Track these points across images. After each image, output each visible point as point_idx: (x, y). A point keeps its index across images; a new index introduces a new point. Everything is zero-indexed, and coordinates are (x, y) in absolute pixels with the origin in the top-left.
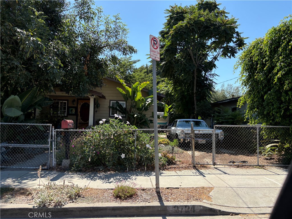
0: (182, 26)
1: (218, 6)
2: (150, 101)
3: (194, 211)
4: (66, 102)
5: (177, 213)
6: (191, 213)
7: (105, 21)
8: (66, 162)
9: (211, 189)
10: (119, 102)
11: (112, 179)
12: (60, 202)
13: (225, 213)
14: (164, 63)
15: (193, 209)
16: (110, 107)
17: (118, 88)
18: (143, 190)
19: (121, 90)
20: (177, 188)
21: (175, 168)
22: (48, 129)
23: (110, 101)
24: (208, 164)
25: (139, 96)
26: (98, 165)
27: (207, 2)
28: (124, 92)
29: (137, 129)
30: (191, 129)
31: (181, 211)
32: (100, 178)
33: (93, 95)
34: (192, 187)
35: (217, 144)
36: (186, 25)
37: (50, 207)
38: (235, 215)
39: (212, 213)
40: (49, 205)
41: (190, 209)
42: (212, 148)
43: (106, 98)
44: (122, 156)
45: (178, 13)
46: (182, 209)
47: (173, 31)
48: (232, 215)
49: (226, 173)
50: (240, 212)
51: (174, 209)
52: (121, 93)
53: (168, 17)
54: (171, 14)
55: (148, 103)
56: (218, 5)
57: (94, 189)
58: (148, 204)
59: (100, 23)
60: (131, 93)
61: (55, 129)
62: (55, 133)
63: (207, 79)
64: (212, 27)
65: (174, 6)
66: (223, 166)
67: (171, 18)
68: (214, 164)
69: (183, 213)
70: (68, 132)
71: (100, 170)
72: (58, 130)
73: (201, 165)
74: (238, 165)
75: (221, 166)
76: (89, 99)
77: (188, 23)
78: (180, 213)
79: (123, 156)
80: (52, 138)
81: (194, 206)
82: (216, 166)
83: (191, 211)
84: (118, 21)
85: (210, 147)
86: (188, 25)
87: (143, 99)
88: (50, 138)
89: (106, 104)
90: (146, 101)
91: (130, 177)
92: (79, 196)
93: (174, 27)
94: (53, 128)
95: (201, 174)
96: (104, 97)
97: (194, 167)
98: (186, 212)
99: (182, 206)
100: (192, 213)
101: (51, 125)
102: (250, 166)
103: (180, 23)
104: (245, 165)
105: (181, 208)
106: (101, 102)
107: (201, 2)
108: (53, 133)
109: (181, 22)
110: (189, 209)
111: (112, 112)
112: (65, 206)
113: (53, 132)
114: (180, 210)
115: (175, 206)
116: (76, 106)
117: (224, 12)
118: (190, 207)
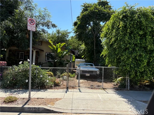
2: (65, 53)
4: (24, 53)
5: (29, 111)
6: (37, 112)
10: (51, 53)
13: (55, 112)
15: (38, 110)
16: (46, 56)
18: (24, 99)
19: (50, 47)
20: (43, 98)
21: (57, 88)
23: (46, 52)
24: (76, 87)
25: (59, 50)
28: (52, 48)
29: (39, 67)
33: (35, 49)
34: (51, 98)
35: (81, 76)
36: (88, 13)
38: (61, 113)
39: (48, 112)
41: (37, 110)
43: (44, 51)
44: (26, 81)
45: (86, 7)
46: (33, 109)
47: (81, 16)
48: (59, 113)
49: (80, 92)
50: (64, 112)
51: (28, 109)
52: (51, 49)
53: (83, 9)
58: (16, 106)
59: (36, 12)
60: (55, 49)
65: (85, 3)
66: (84, 88)
68: (79, 87)
69: (32, 111)
73: (72, 87)
81: (39, 108)
89: (44, 54)
90: (63, 53)
97: (67, 88)
98: (35, 111)
104: (96, 88)
107: (99, 1)
110: (36, 109)
111: (47, 58)
114: (31, 109)
115: (29, 108)
116: (28, 55)
117: (110, 7)
118: (37, 108)
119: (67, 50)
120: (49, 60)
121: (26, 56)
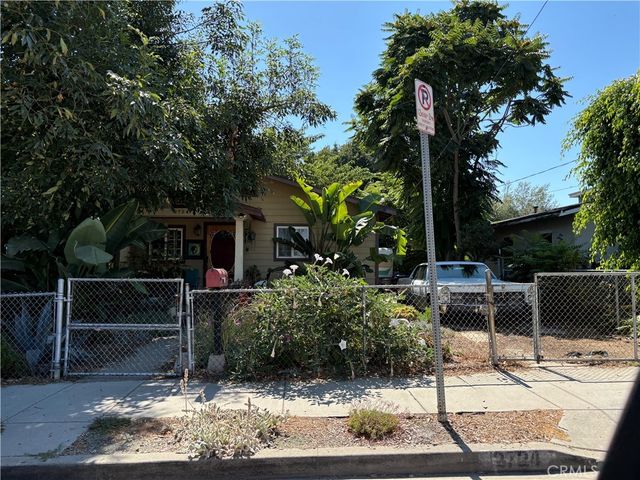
0: (426, 58)
1: (500, 12)
2: (365, 225)
3: (538, 464)
4: (181, 230)
5: (501, 469)
6: (531, 468)
7: (268, 52)
8: (216, 361)
9: (558, 414)
10: (296, 228)
11: (327, 395)
12: (245, 447)
14: (386, 139)
15: (535, 460)
16: (275, 240)
17: (293, 198)
18: (409, 418)
19: (299, 201)
20: (479, 413)
21: (454, 369)
22: (176, 290)
23: (276, 225)
24: (525, 360)
25: (341, 213)
26: (286, 366)
27: (478, 4)
28: (306, 207)
29: (367, 286)
30: (485, 283)
31: (510, 464)
32: (300, 393)
33: (242, 215)
34: (512, 409)
35: (542, 315)
36: (436, 56)
37: (226, 458)
40: (224, 453)
41: (529, 459)
42: (531, 325)
43: (267, 219)
44: (340, 345)
45: (413, 30)
46: (512, 459)
47: (407, 68)
49: (572, 380)
51: (494, 459)
52: (301, 209)
53: (390, 38)
54: (396, 32)
55: (360, 228)
56: (501, 9)
57: (301, 418)
58: (433, 450)
59: (256, 58)
60: (321, 208)
61: (190, 290)
62: (192, 298)
63: (481, 173)
64: (494, 59)
65: (403, 15)
66: (559, 364)
67: (398, 41)
68: (539, 359)
69: (513, 468)
70: (219, 295)
71: (291, 377)
72: (199, 291)
73: (508, 361)
74: (593, 360)
75: (554, 364)
76: (234, 224)
77: (441, 50)
78: (507, 468)
79: (343, 345)
80: (184, 310)
81: (536, 451)
82: (542, 364)
83: (532, 462)
84: (295, 51)
85: (528, 322)
86: (441, 56)
87: (348, 221)
88: (181, 309)
89: (266, 233)
90: (355, 224)
91: (364, 390)
92: (277, 434)
93: (410, 60)
94: (187, 288)
95: (518, 381)
96: (262, 219)
97: (496, 366)
98: (520, 465)
99: (511, 452)
100: (535, 468)
101: (182, 280)
102: (618, 361)
103: (423, 52)
104: (608, 361)
105: (509, 456)
106: (258, 227)
107: (461, 5)
108: (188, 298)
109: (423, 49)
110: (526, 458)
111: (280, 249)
112: (258, 456)
113: (188, 296)
114: (508, 461)
115: (496, 453)
116: (201, 238)
117: (515, 25)
118: (530, 456)
119: (368, 213)
120: (290, 254)
121: (191, 245)
